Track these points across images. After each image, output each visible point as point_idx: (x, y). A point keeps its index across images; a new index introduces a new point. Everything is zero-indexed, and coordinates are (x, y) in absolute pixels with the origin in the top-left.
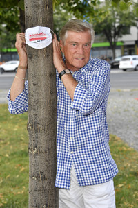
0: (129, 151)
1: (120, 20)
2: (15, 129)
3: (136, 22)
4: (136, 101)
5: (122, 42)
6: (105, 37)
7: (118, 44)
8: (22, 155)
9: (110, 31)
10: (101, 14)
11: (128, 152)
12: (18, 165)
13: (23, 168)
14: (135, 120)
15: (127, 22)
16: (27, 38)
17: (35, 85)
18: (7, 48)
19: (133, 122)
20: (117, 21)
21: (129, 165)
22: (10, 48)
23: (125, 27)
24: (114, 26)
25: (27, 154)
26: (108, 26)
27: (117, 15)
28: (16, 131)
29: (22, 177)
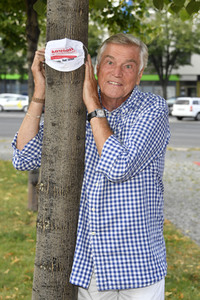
0: (183, 243)
1: (177, 42)
2: (7, 198)
4: (195, 166)
5: (178, 75)
6: (152, 67)
7: (172, 78)
8: (16, 238)
9: (161, 59)
10: (150, 31)
11: (180, 243)
12: (7, 253)
13: (17, 260)
14: (193, 194)
15: (187, 46)
16: (48, 55)
17: (54, 125)
19: (190, 199)
20: (172, 43)
21: (182, 263)
22: (5, 73)
23: (183, 53)
24: (168, 52)
25: (23, 238)
26: (157, 49)
27: (173, 35)
28: (8, 201)
29: (14, 273)
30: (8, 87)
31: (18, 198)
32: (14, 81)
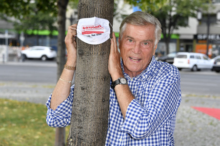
1: (177, 8)
2: (37, 137)
3: (195, 12)
4: (192, 110)
5: (178, 35)
7: (173, 37)
14: (191, 135)
15: (185, 12)
17: (83, 89)
18: (34, 29)
20: (174, 9)
22: (38, 29)
23: (182, 17)
24: (170, 15)
27: (175, 2)
28: (38, 140)
30: (40, 41)
31: (47, 136)
32: (45, 36)
